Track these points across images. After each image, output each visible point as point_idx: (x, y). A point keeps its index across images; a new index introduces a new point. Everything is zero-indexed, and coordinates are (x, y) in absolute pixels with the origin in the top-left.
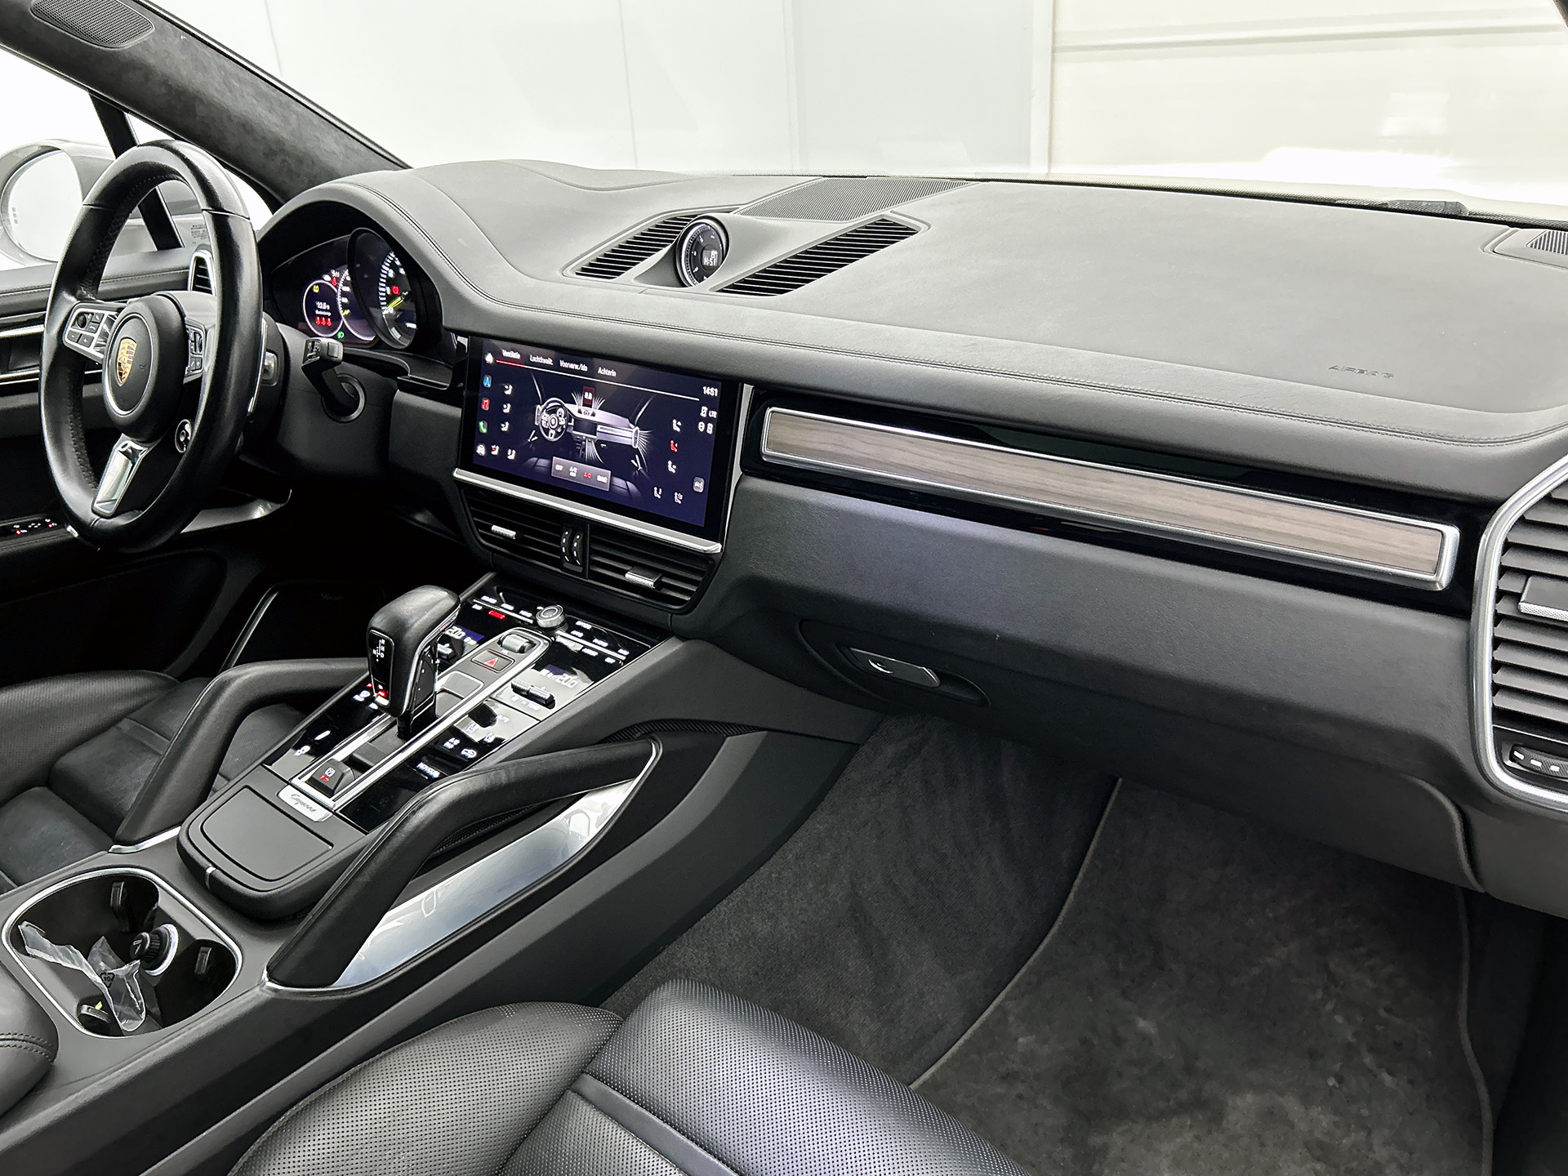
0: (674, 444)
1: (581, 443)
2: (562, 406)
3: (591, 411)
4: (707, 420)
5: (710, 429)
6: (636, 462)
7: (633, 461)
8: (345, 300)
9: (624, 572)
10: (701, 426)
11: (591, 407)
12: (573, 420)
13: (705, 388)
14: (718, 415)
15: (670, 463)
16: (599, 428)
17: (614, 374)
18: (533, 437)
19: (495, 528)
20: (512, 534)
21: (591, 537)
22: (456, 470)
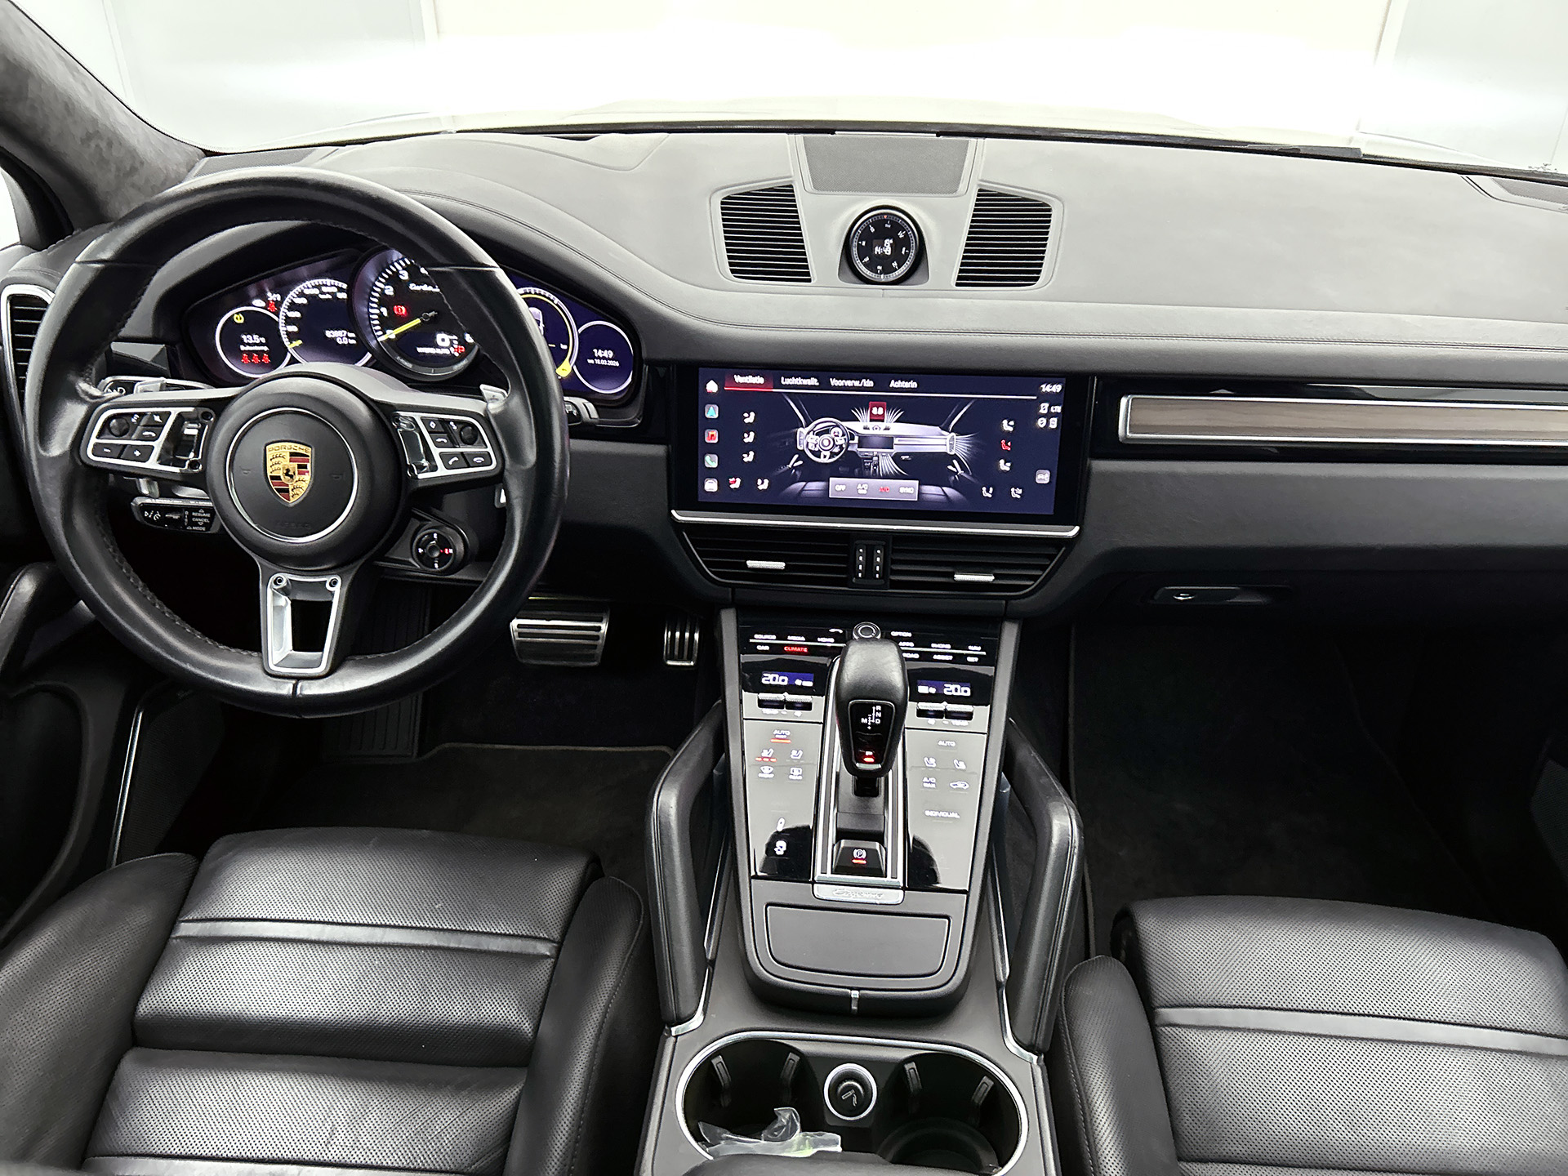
0: (1006, 444)
1: (872, 459)
2: (837, 426)
3: (882, 425)
4: (1049, 416)
5: (1054, 423)
6: (954, 467)
7: (950, 467)
8: (293, 329)
9: (952, 575)
10: (1041, 423)
11: (883, 421)
12: (856, 438)
13: (1043, 386)
14: (1062, 409)
15: (1002, 462)
16: (896, 441)
17: (914, 385)
18: (796, 461)
19: (751, 564)
20: (781, 565)
21: (893, 549)
22: (673, 512)
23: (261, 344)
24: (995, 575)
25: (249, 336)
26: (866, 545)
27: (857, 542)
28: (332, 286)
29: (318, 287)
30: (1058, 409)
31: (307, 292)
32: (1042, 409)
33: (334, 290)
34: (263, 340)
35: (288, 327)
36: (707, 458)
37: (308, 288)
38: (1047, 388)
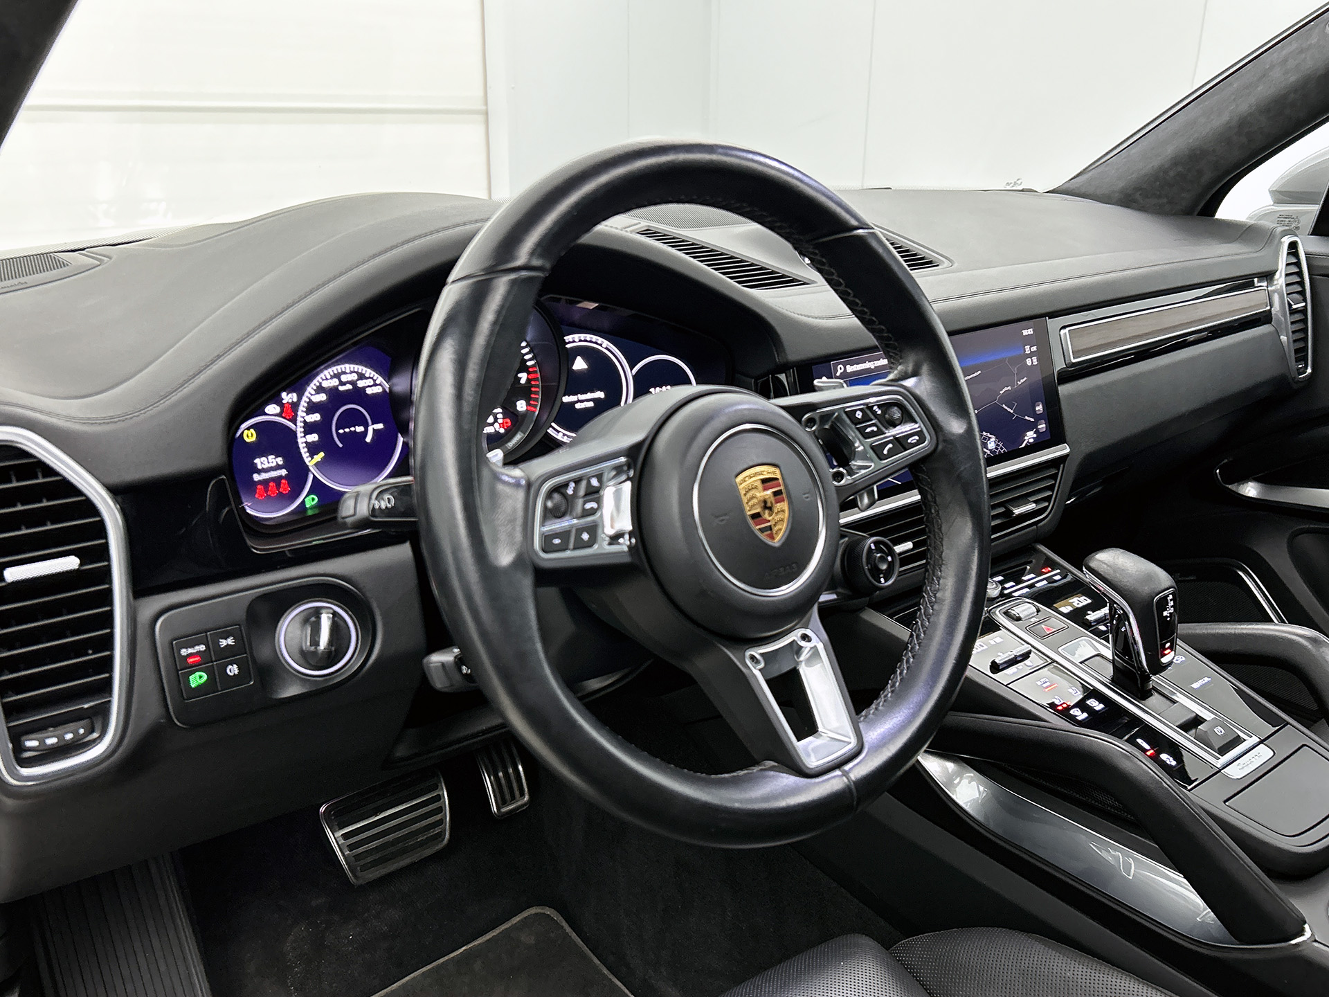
4: (1031, 355)
5: (1035, 359)
8: (313, 438)
9: (1012, 511)
10: (1029, 362)
14: (1037, 348)
19: (898, 549)
23: (278, 467)
25: (264, 459)
28: (351, 372)
29: (337, 376)
31: (325, 384)
32: (1026, 351)
33: (354, 377)
34: (280, 461)
35: (308, 436)
37: (327, 379)
38: (1025, 333)
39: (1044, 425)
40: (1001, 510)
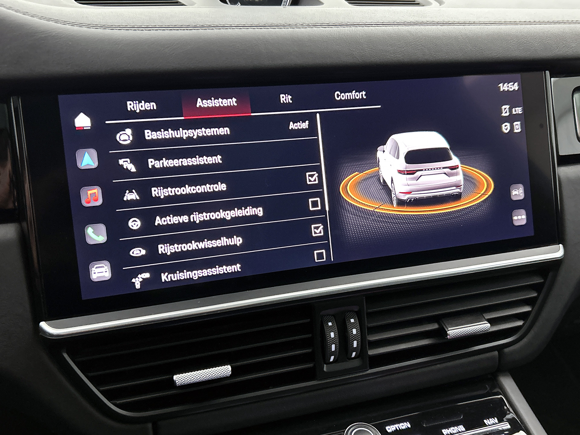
4: (511, 119)
5: (518, 127)
10: (506, 128)
13: (501, 85)
14: (524, 110)
19: (180, 379)
20: (225, 370)
21: (367, 313)
22: (44, 325)
24: (490, 321)
26: (334, 316)
27: (323, 313)
30: (518, 110)
32: (504, 112)
36: (90, 231)
38: (504, 87)
39: (524, 217)
40: (435, 326)
